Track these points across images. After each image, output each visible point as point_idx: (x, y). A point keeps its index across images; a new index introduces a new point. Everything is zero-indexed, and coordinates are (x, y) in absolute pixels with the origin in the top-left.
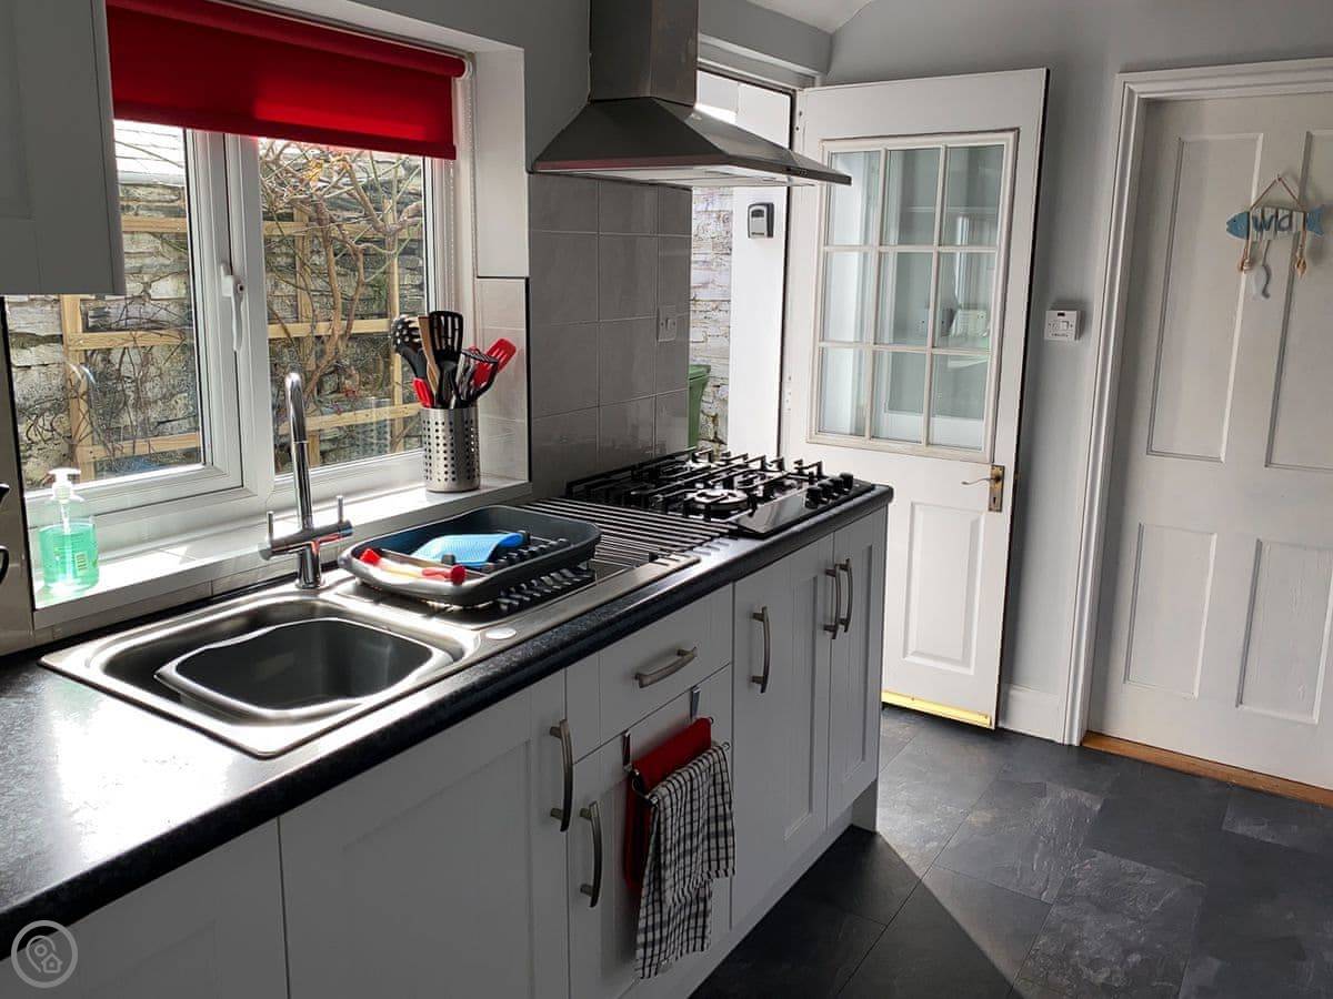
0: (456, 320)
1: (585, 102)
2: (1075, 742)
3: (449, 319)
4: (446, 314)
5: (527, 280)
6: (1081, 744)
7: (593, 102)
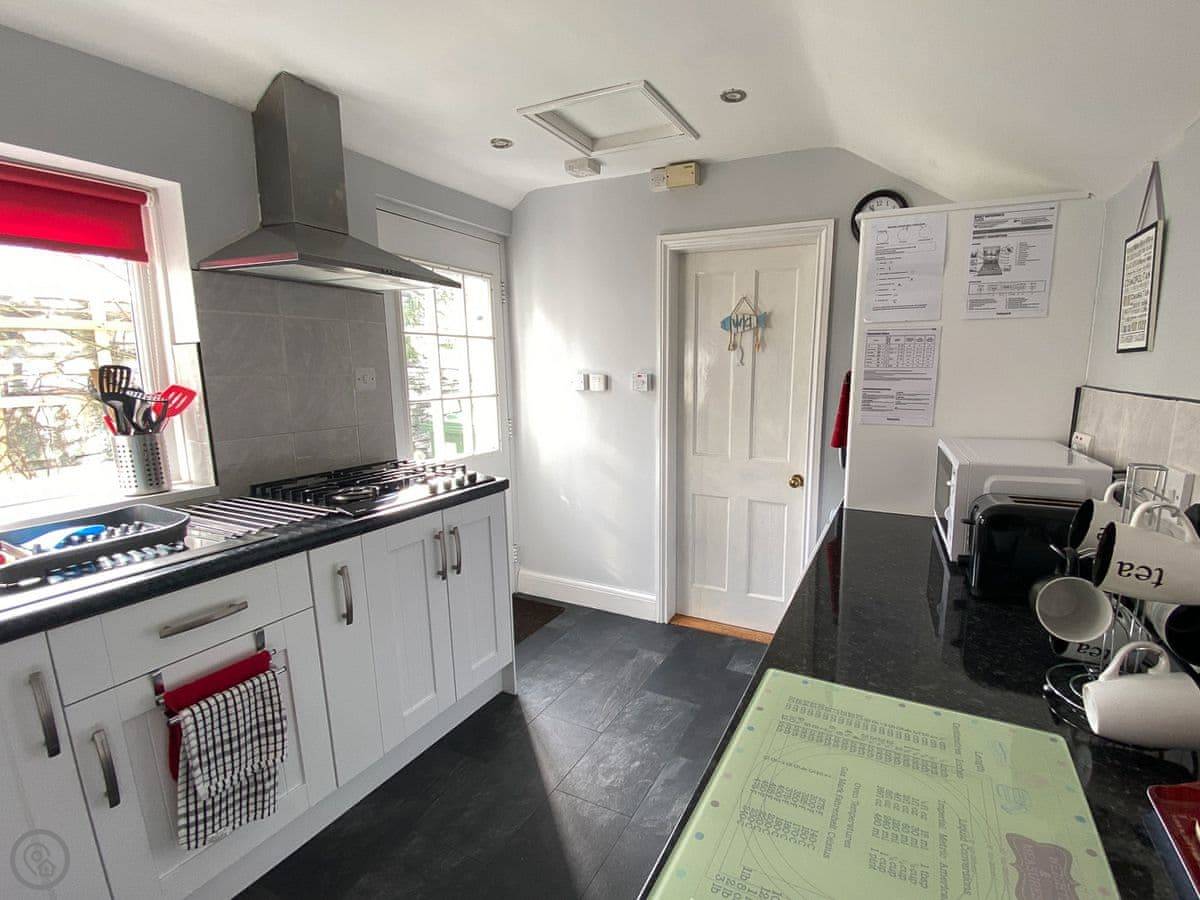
0: (125, 372)
1: (258, 226)
2: (666, 622)
3: (119, 371)
4: (116, 367)
5: (198, 344)
6: (669, 623)
7: (263, 226)
